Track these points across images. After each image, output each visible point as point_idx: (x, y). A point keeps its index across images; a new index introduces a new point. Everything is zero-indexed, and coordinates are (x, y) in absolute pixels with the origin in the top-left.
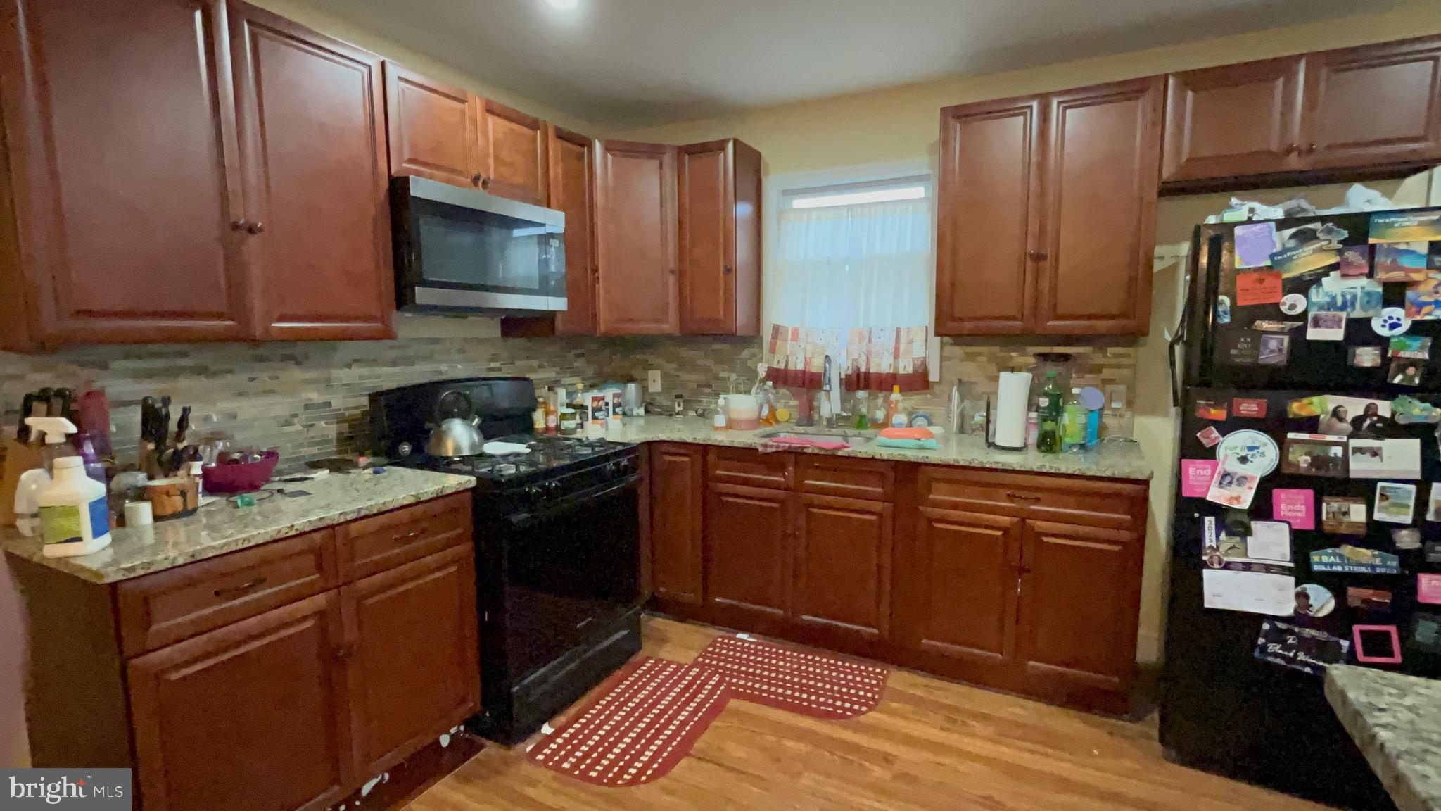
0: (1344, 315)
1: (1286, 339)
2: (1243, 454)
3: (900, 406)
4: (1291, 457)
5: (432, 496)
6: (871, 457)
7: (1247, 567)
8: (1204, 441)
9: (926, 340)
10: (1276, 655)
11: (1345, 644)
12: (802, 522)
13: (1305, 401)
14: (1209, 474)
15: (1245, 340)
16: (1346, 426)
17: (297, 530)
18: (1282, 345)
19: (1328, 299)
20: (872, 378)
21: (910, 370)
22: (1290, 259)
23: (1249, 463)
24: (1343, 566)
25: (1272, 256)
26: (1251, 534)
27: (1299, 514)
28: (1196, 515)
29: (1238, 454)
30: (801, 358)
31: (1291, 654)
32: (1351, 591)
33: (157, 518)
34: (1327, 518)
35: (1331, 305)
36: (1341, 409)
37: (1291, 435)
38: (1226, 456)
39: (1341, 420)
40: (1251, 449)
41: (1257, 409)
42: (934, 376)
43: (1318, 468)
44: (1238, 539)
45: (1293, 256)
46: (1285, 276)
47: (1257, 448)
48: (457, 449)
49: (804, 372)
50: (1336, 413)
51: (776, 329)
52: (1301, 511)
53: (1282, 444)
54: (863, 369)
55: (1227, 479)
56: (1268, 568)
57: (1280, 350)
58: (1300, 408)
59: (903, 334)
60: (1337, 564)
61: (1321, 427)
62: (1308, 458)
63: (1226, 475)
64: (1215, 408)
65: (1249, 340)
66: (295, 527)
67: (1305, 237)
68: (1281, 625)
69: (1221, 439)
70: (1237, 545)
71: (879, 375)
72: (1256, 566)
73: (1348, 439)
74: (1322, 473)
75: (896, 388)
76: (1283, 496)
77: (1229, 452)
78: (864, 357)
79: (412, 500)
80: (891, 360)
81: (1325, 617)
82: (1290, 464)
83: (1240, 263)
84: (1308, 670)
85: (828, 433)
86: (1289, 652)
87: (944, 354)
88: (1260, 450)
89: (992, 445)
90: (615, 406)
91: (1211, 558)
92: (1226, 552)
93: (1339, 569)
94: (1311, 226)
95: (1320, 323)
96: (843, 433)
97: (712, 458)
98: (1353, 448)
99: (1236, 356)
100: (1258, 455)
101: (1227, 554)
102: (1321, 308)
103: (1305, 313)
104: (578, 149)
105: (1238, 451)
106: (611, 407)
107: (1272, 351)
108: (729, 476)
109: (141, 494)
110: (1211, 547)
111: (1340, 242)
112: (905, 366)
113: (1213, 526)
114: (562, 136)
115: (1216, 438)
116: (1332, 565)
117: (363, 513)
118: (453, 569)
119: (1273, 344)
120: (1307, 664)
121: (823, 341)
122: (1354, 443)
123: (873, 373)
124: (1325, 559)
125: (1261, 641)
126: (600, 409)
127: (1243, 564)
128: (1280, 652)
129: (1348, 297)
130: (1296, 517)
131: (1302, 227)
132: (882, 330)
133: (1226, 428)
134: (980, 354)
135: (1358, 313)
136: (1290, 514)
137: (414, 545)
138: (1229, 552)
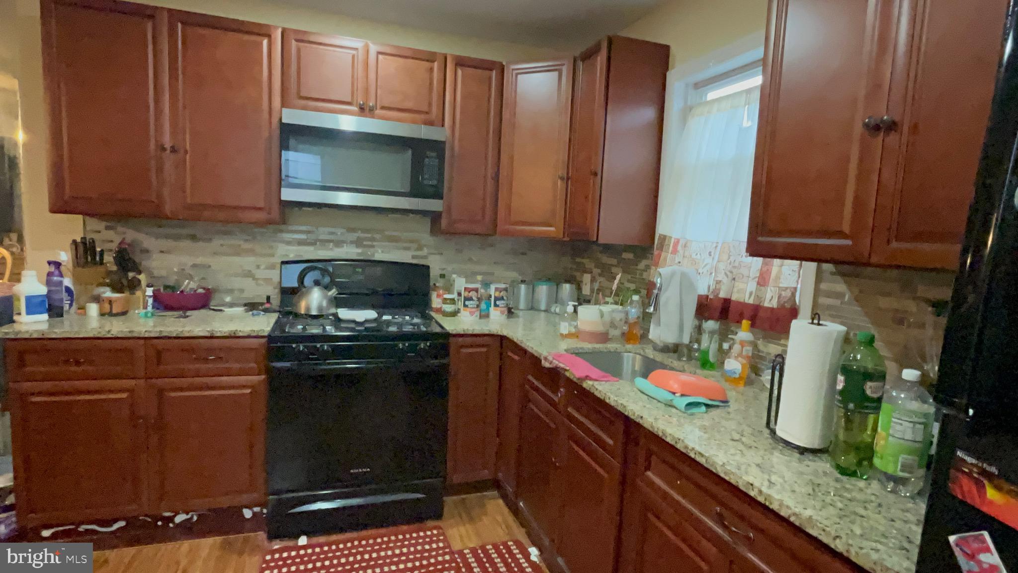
5: (225, 335)
17: (112, 335)
20: (732, 308)
21: (774, 304)
33: (102, 314)
48: (308, 308)
51: (662, 239)
66: (112, 333)
75: (745, 324)
78: (731, 279)
79: (207, 334)
90: (496, 299)
104: (487, 72)
106: (493, 299)
109: (97, 299)
112: (772, 298)
114: (460, 62)
117: (164, 334)
118: (248, 391)
123: (734, 301)
126: (471, 299)
137: (210, 366)
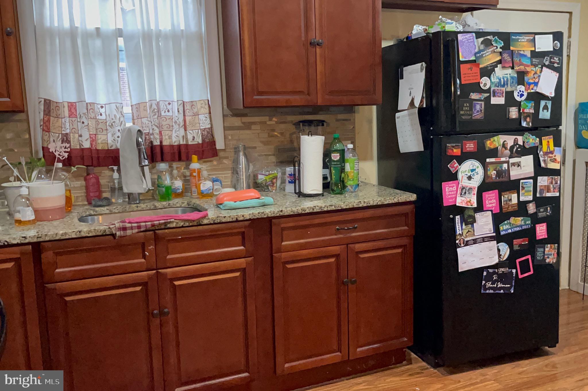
0: (504, 89)
1: (483, 103)
2: (469, 174)
3: (205, 173)
4: (489, 173)
6: (235, 219)
7: (475, 241)
8: (452, 169)
9: (210, 113)
10: (490, 288)
11: (514, 271)
12: (168, 297)
13: (492, 139)
14: (455, 189)
15: (466, 105)
16: (508, 152)
18: (482, 108)
19: (498, 80)
20: (166, 150)
21: (199, 140)
22: (482, 56)
23: (472, 179)
24: (511, 229)
25: (475, 54)
26: (475, 222)
27: (494, 205)
28: (451, 216)
29: (467, 175)
30: (86, 135)
31: (495, 286)
32: (515, 242)
34: (504, 204)
35: (499, 84)
36: (506, 142)
37: (488, 160)
38: (462, 177)
39: (506, 149)
40: (472, 170)
41: (473, 146)
42: (220, 145)
43: (499, 178)
44: (470, 226)
45: (483, 54)
46: (481, 66)
47: (475, 170)
49: (90, 149)
50: (504, 146)
51: (48, 103)
52: (494, 203)
53: (485, 166)
54: (157, 143)
55: (465, 191)
56: (484, 240)
57: (481, 110)
58: (491, 144)
59: (187, 107)
60: (509, 229)
61: (499, 153)
62: (495, 172)
63: (463, 188)
64: (456, 149)
65: (468, 105)
67: (487, 44)
68: (491, 271)
69: (459, 167)
70: (470, 230)
71: (172, 146)
72: (479, 240)
73: (509, 158)
74: (501, 179)
75: (195, 157)
76: (487, 196)
77: (463, 174)
78: (157, 131)
80: (182, 132)
81: (507, 260)
82: (488, 177)
83: (462, 57)
84: (502, 291)
85: (136, 209)
86: (494, 285)
87: (225, 125)
88: (476, 171)
89: (300, 194)
91: (460, 241)
92: (466, 235)
93: (510, 231)
94: (489, 37)
95: (496, 94)
96: (152, 207)
97: (47, 256)
98: (511, 163)
99: (463, 115)
100: (475, 174)
101: (466, 237)
102: (496, 86)
103: (490, 88)
105: (467, 173)
107: (478, 111)
108: (75, 271)
110: (460, 234)
111: (501, 48)
112: (194, 137)
113: (459, 221)
115: (457, 167)
116: (507, 230)
119: (478, 107)
120: (501, 288)
121: (103, 117)
122: (512, 160)
124: (504, 227)
125: (484, 282)
127: (473, 240)
128: (491, 286)
129: (505, 79)
130: (492, 207)
131: (486, 38)
132: (169, 104)
133: (461, 160)
134: (254, 123)
135: (509, 89)
136: (490, 206)
138: (467, 235)
